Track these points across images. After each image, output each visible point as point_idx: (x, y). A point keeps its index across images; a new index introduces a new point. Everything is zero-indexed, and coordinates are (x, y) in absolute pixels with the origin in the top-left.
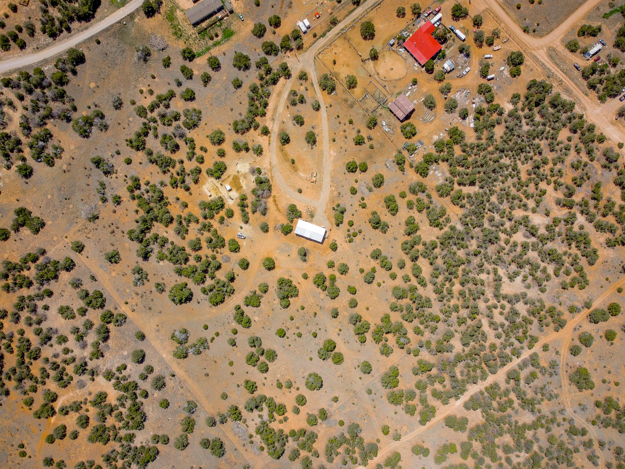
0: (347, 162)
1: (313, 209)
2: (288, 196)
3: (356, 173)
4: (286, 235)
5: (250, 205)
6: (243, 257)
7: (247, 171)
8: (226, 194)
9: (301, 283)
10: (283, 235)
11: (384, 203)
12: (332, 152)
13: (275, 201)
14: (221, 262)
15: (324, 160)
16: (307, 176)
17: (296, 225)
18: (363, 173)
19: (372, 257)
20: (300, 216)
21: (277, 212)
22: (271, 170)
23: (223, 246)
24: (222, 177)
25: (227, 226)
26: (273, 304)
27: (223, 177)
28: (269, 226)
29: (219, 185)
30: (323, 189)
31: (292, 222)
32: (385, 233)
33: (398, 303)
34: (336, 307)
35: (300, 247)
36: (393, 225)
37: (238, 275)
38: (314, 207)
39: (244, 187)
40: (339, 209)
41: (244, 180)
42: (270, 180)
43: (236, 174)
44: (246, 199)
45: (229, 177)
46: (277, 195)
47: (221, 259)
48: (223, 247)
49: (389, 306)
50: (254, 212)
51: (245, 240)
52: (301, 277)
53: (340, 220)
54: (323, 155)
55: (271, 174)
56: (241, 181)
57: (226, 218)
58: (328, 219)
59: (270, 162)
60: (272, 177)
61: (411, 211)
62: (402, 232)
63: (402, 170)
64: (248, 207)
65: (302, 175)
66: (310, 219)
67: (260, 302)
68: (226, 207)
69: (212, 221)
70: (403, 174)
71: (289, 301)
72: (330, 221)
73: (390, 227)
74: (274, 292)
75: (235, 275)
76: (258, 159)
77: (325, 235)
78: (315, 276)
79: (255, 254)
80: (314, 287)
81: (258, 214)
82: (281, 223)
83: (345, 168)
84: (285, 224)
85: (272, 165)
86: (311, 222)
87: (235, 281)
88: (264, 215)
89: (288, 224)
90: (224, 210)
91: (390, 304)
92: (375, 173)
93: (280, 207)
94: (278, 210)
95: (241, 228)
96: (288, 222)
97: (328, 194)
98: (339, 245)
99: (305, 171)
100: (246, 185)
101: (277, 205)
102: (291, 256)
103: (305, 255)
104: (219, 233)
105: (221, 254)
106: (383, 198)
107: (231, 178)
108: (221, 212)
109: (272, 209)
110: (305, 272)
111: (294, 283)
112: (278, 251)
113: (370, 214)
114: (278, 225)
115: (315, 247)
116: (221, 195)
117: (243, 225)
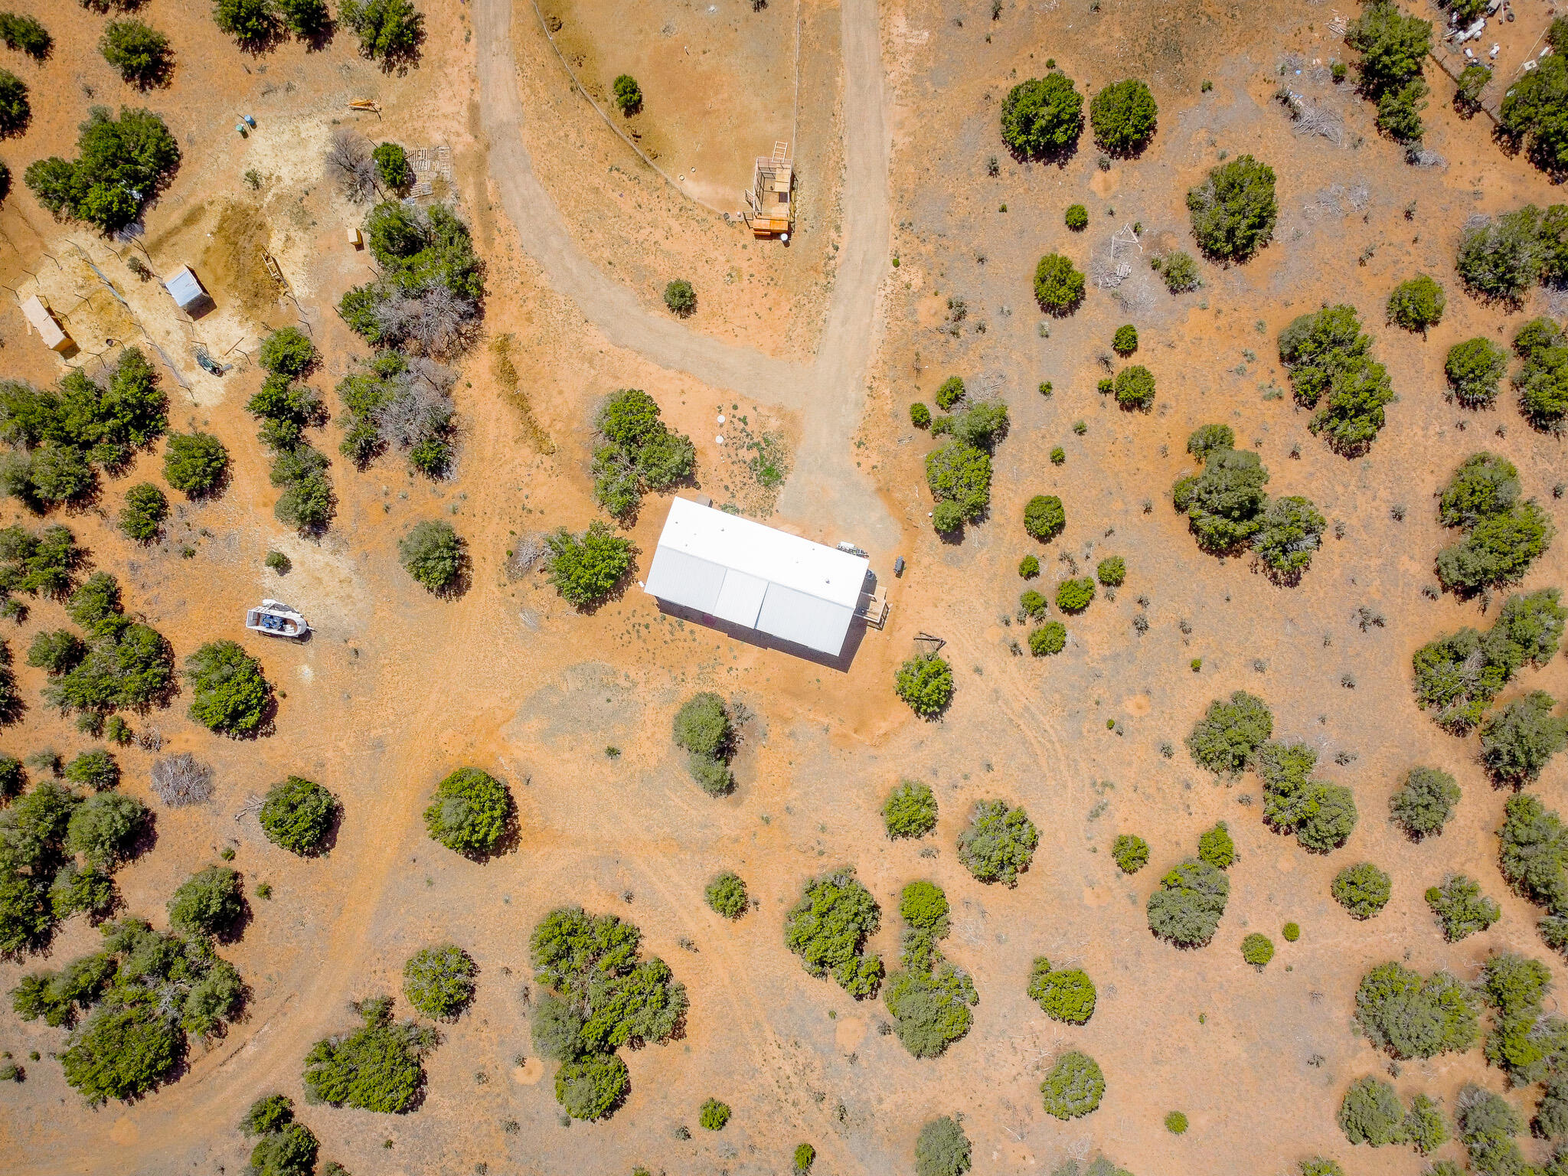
0: (1007, 85)
1: (773, 424)
2: (597, 339)
3: (1075, 163)
4: (587, 608)
5: (335, 406)
6: (300, 767)
7: (316, 171)
8: (178, 336)
9: (700, 941)
10: (566, 608)
11: (1282, 371)
12: (900, 24)
13: (508, 374)
14: (154, 802)
15: (845, 79)
16: (726, 192)
17: (656, 537)
18: (1118, 164)
19: (1204, 759)
20: (684, 477)
21: (525, 452)
22: (480, 163)
23: (162, 692)
24: (150, 215)
25: (190, 554)
26: (512, 1089)
27: (157, 220)
28: (473, 552)
29: (128, 279)
30: (845, 283)
31: (627, 513)
32: (1293, 581)
33: (1398, 1084)
34: (950, 1105)
35: (690, 690)
36: (1351, 522)
37: (267, 892)
38: (780, 411)
39: (299, 285)
40: (959, 417)
41: (297, 234)
42: (476, 231)
43: (241, 193)
44: (308, 366)
45: (192, 218)
46: (523, 333)
47: (151, 780)
48: (165, 703)
49: (1330, 1105)
50: (366, 452)
51: (308, 649)
52: (698, 899)
53: (973, 497)
54: (836, 44)
55: (480, 187)
56: (275, 244)
57: (176, 498)
58: (884, 492)
59: (474, 108)
60: (486, 209)
61: (1477, 420)
62: (1418, 571)
63: (1398, 134)
64: (323, 419)
65: (695, 188)
66: (757, 492)
67: (421, 1079)
68: (177, 422)
69: (85, 526)
70: (1412, 161)
71: (622, 1069)
72: (897, 508)
73: (1327, 536)
74: (513, 1006)
75: (249, 893)
76: (392, 88)
77: (862, 607)
78: (795, 893)
79: (379, 745)
80: (794, 968)
81: (394, 465)
82: (551, 525)
83: (995, 130)
84: (580, 533)
85: (486, 123)
86: (762, 512)
87: (249, 931)
88: (437, 469)
89: (598, 529)
90: (162, 444)
91: (1338, 1091)
92: (1209, 162)
93: (543, 422)
94: (533, 432)
95: (282, 565)
96: (605, 517)
97: (878, 315)
98: (961, 672)
99: (711, 163)
100: (314, 267)
101: (520, 403)
102: (629, 753)
103: (725, 749)
104: (132, 603)
105: (148, 744)
106: (1272, 331)
107: (209, 223)
108: (141, 457)
109: (492, 430)
110: (731, 865)
111: (654, 946)
112: (534, 724)
113: (1178, 449)
114: (534, 540)
115: (795, 692)
116: (141, 342)
117: (290, 542)
